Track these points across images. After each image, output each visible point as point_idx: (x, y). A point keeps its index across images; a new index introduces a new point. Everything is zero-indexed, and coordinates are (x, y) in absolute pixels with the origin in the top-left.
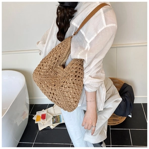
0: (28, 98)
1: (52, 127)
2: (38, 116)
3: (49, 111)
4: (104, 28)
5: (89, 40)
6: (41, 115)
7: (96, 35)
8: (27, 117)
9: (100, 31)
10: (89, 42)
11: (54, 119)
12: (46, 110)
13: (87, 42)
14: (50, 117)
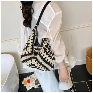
0: (17, 70)
1: (35, 87)
2: (25, 82)
3: (32, 77)
4: (55, 16)
5: (48, 25)
6: (27, 81)
7: (51, 22)
8: (18, 83)
9: (53, 18)
10: (48, 27)
11: (36, 82)
12: (30, 76)
13: (47, 27)
14: (33, 81)
